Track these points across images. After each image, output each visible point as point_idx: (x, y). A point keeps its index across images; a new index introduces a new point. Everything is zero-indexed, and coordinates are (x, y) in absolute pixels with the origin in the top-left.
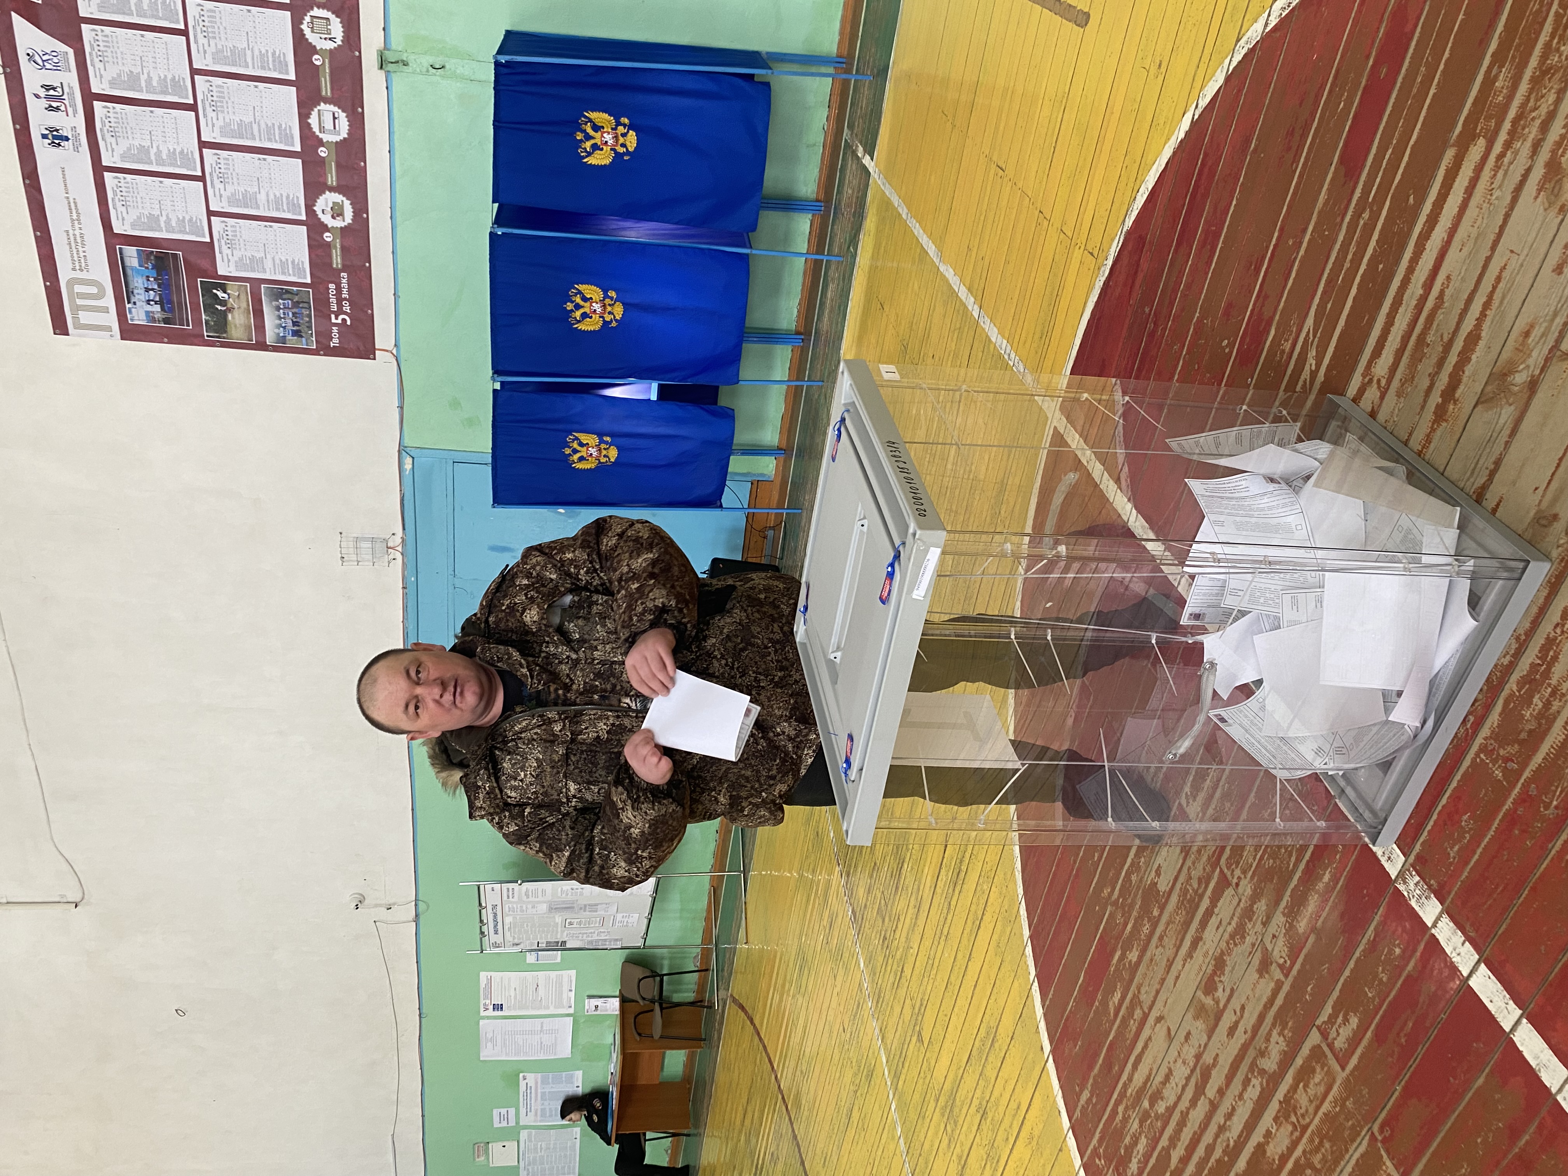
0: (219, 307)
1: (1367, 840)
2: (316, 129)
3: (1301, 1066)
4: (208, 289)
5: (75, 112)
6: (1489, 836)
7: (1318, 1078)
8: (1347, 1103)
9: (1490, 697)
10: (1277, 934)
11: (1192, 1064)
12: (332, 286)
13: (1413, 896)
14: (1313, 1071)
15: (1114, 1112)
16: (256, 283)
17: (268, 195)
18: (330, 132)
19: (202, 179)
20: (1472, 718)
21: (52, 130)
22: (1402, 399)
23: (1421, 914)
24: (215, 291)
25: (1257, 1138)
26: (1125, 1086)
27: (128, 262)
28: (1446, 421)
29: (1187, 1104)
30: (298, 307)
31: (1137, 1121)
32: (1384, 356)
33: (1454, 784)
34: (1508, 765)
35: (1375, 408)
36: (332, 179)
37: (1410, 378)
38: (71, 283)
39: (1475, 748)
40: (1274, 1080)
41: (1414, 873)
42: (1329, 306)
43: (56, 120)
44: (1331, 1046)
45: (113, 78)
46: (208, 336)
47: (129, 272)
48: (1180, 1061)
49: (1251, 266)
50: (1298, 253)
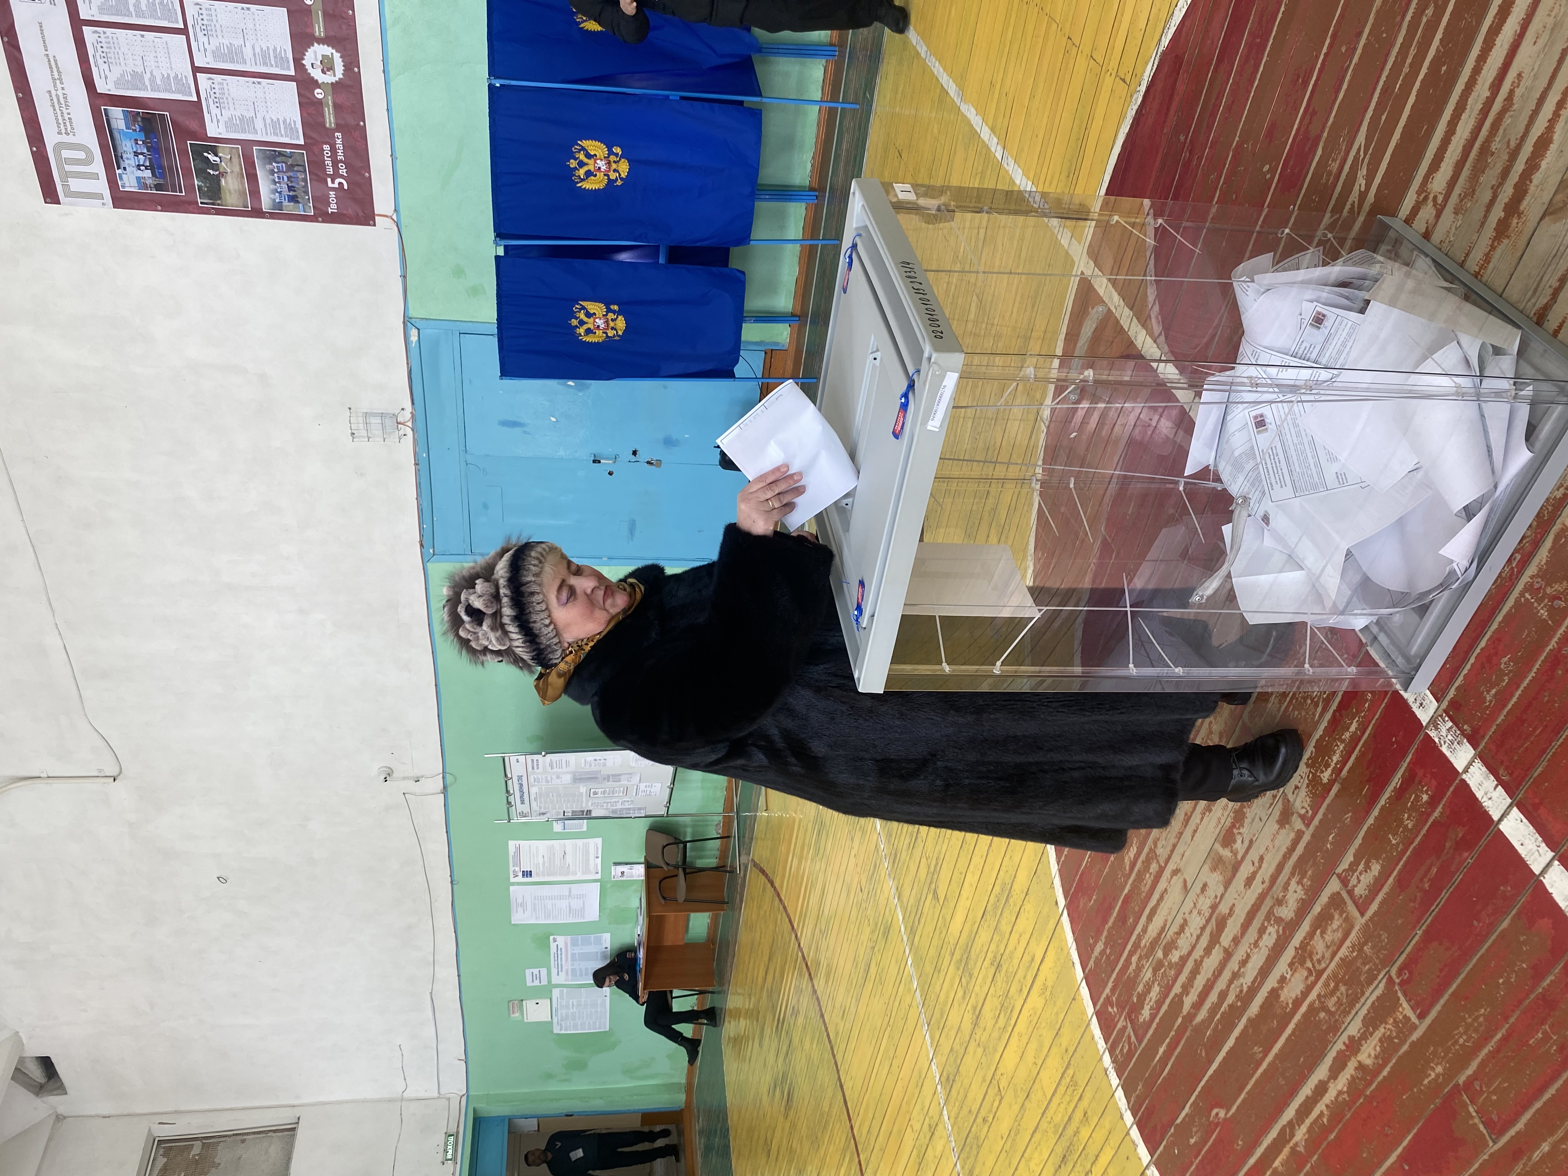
0: (211, 172)
1: (1398, 687)
3: (1319, 914)
4: (198, 152)
6: (1530, 678)
7: (1336, 923)
8: (1365, 948)
9: (1539, 533)
10: (1299, 785)
11: (1207, 915)
12: (326, 147)
13: (1445, 742)
14: (1332, 918)
15: (1128, 961)
16: (247, 145)
17: (254, 49)
19: (184, 31)
20: (1518, 556)
22: (1460, 217)
23: (1452, 760)
24: (206, 154)
25: (1271, 983)
26: (1139, 938)
27: (114, 125)
28: (1508, 237)
29: (1201, 953)
30: (293, 171)
31: (1150, 970)
32: (1442, 170)
33: (1495, 626)
34: (1555, 602)
35: (1430, 228)
36: (319, 30)
37: (1470, 193)
38: (59, 147)
39: (1520, 586)
40: (1291, 927)
41: (1447, 719)
42: (1384, 117)
44: (1350, 893)
46: (202, 203)
47: (116, 135)
48: (1195, 912)
49: (1298, 80)
50: (1351, 62)
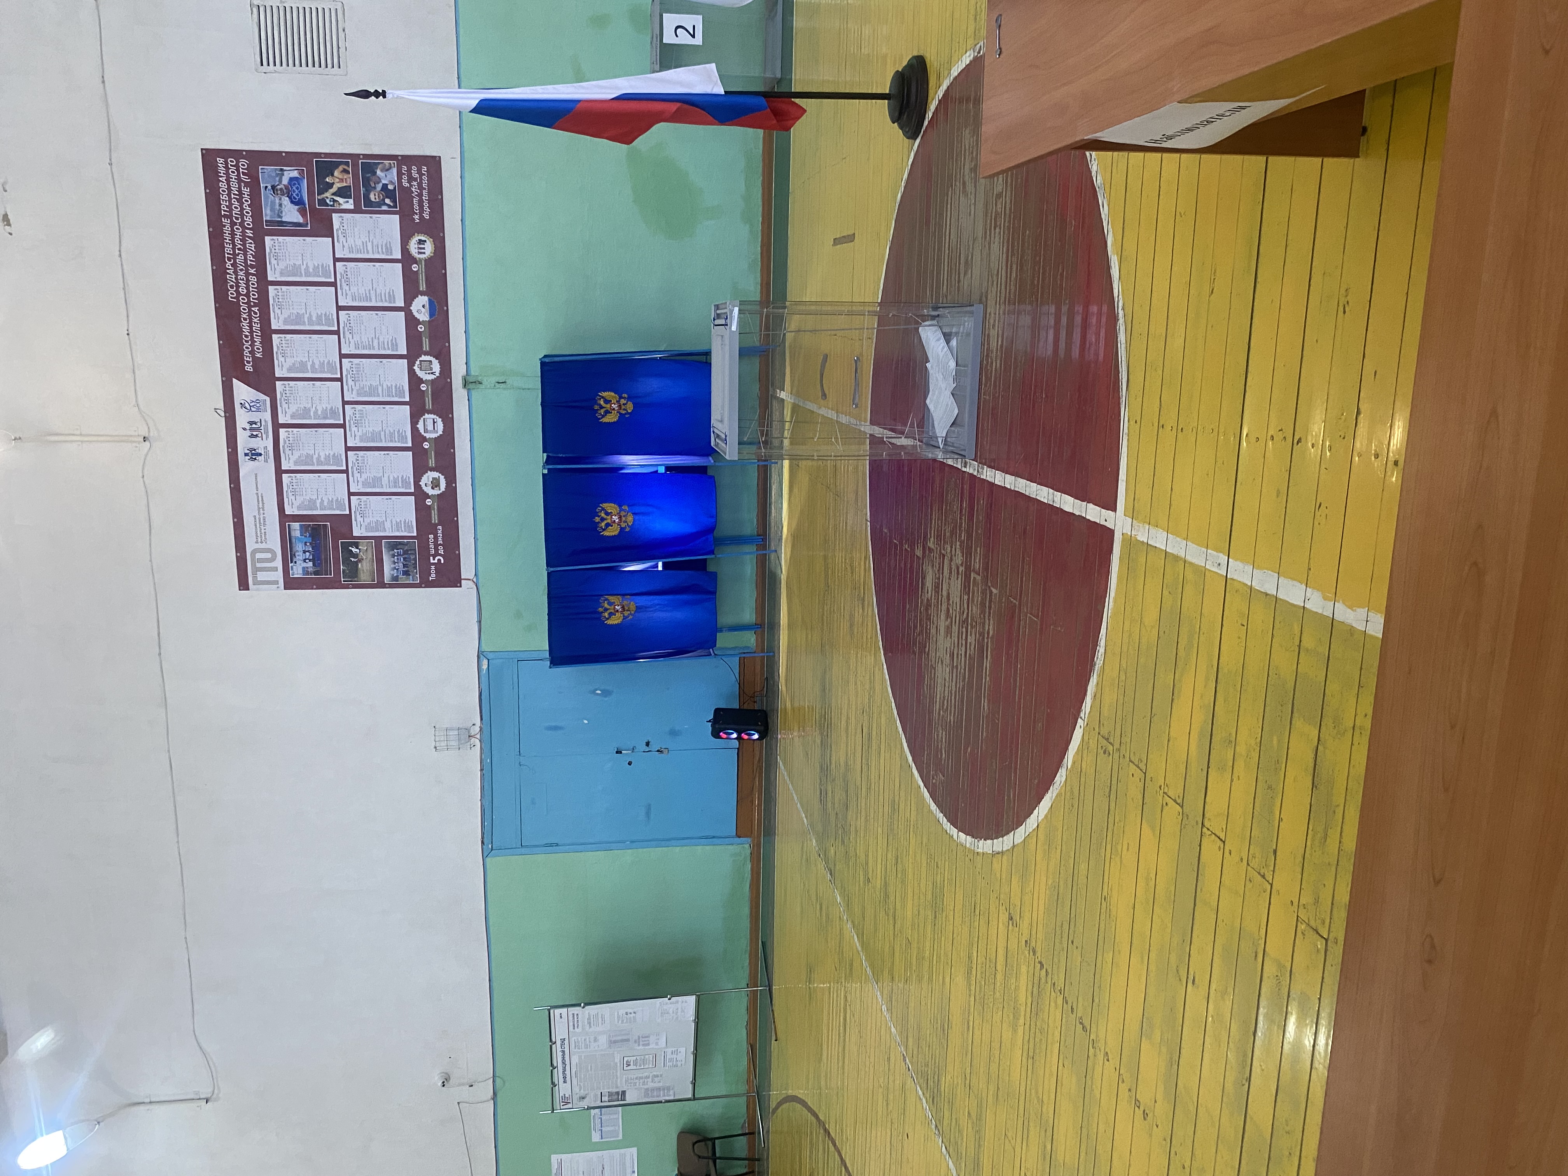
0: (353, 560)
2: (422, 431)
4: (345, 546)
5: (267, 437)
12: (431, 536)
16: (378, 539)
17: (389, 479)
18: (431, 432)
19: (346, 471)
21: (251, 450)
24: (350, 548)
27: (293, 534)
30: (407, 554)
36: (432, 463)
38: (254, 552)
43: (255, 443)
45: (293, 413)
46: (344, 581)
47: (294, 540)
